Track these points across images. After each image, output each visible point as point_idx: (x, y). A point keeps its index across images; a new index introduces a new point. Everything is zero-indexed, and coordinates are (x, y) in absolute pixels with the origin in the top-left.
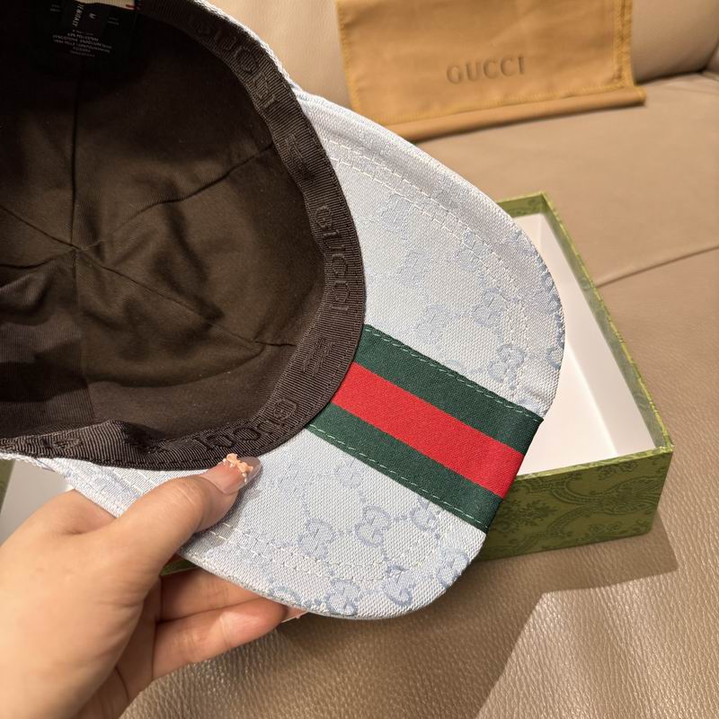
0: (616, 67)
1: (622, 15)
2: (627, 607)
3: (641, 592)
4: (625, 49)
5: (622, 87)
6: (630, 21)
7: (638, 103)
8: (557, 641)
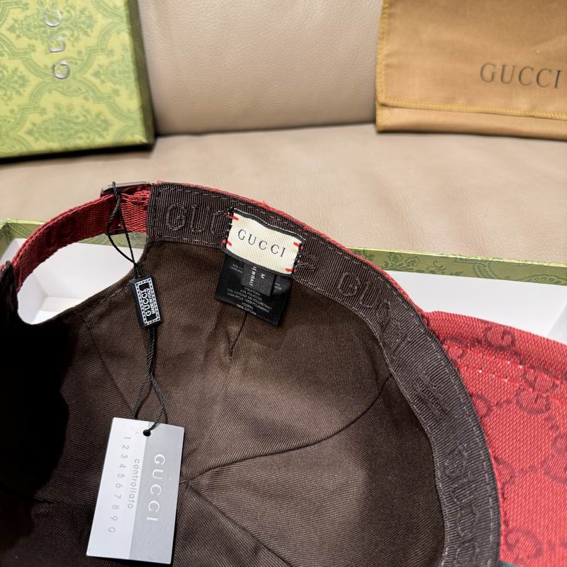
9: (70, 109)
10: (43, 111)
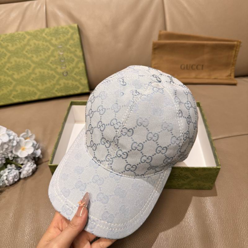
0: (230, 72)
1: (234, 58)
2: (214, 229)
3: (219, 225)
4: (233, 67)
5: (231, 79)
6: (236, 60)
7: (235, 85)
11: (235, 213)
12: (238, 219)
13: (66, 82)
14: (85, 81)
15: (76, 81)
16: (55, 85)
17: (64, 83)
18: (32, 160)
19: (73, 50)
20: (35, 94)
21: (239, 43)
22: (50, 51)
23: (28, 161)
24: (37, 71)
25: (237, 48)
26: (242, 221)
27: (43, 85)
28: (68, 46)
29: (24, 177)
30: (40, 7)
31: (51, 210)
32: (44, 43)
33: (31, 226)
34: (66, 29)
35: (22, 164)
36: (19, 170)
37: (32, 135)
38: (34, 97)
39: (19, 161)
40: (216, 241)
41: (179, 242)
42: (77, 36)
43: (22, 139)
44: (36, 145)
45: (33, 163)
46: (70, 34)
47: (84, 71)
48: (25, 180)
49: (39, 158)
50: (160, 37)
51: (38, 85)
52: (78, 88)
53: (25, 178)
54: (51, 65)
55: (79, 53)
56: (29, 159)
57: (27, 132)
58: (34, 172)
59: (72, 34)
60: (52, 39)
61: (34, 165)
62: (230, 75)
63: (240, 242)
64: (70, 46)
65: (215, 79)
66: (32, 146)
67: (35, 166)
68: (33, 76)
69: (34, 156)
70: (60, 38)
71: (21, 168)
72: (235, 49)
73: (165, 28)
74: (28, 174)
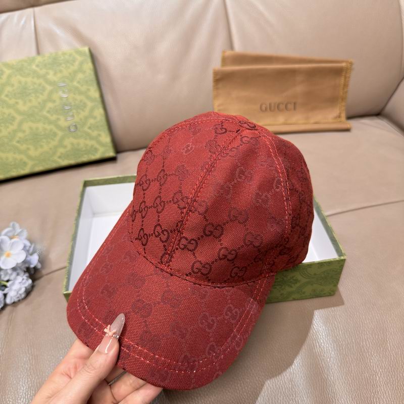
0: (338, 112)
1: (343, 89)
2: (328, 359)
3: (335, 353)
4: (343, 104)
5: (341, 122)
6: (346, 92)
7: (347, 130)
8: (298, 371)
9: (78, 144)
10: (65, 147)
11: (359, 332)
12: (364, 340)
13: (75, 141)
14: (106, 139)
15: (92, 138)
16: (56, 147)
17: (72, 144)
18: (25, 272)
19: (84, 88)
20: (25, 164)
21: (349, 65)
22: (46, 93)
23: (18, 274)
24: (26, 126)
25: (346, 73)
26: (372, 343)
27: (36, 149)
28: (75, 83)
29: (13, 301)
30: (25, 22)
31: (61, 352)
32: (35, 80)
33: (28, 381)
34: (70, 55)
35: (8, 281)
36: (3, 290)
37: (21, 232)
38: (23, 170)
39: (2, 277)
40: (332, 378)
41: (273, 385)
42: (89, 66)
43: (6, 238)
44: (30, 247)
45: (27, 277)
46: (77, 63)
47: (104, 122)
48: (14, 306)
49: (35, 268)
50: (225, 61)
51: (28, 149)
52: (96, 150)
53: (14, 303)
54: (48, 115)
55: (95, 94)
56: (19, 271)
57: (14, 227)
58: (28, 292)
59: (81, 63)
60: (47, 73)
61: (27, 280)
62: (339, 117)
63: (370, 378)
64: (79, 82)
65: (316, 123)
66: (23, 249)
67: (30, 281)
68: (20, 135)
69: (27, 265)
70: (61, 71)
71: (6, 286)
72: (344, 74)
73: (231, 47)
74: (18, 295)
